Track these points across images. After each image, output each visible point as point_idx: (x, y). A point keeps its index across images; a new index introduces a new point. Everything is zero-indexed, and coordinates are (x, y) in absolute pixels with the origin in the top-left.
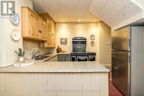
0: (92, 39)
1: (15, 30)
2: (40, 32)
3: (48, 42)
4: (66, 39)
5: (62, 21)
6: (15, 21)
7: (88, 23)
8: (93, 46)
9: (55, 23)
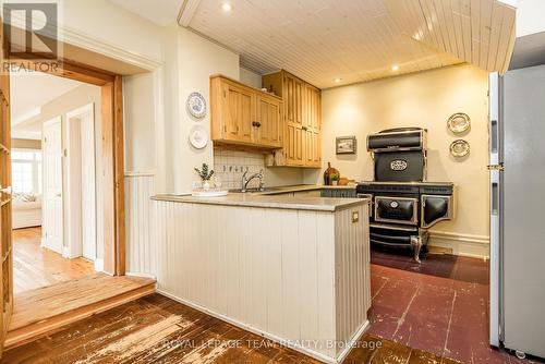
0: (456, 133)
1: (196, 128)
2: (257, 125)
3: (285, 150)
4: (354, 139)
5: (337, 81)
6: (198, 110)
7: (437, 68)
8: (459, 159)
9: (319, 91)
